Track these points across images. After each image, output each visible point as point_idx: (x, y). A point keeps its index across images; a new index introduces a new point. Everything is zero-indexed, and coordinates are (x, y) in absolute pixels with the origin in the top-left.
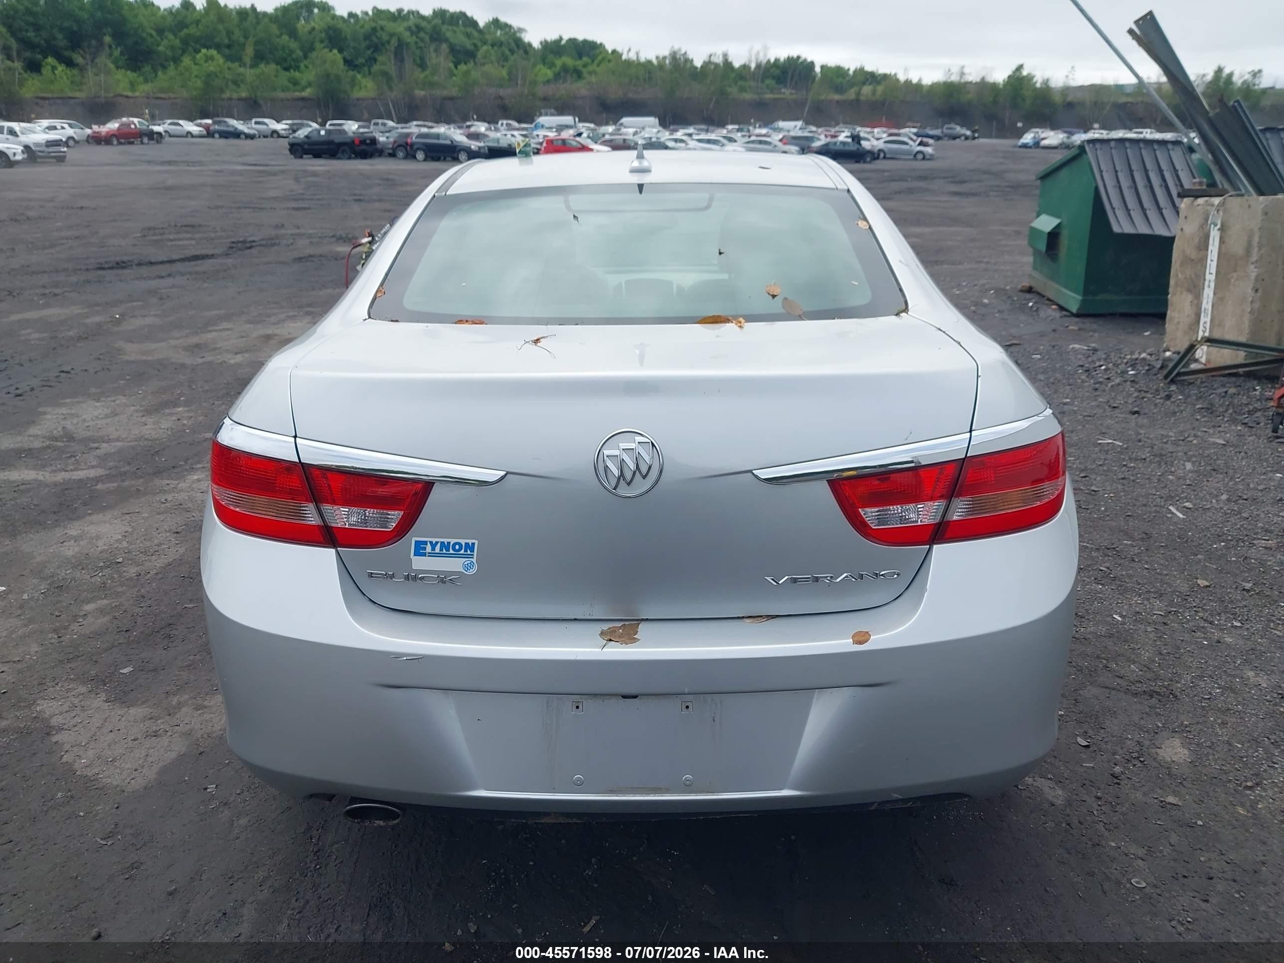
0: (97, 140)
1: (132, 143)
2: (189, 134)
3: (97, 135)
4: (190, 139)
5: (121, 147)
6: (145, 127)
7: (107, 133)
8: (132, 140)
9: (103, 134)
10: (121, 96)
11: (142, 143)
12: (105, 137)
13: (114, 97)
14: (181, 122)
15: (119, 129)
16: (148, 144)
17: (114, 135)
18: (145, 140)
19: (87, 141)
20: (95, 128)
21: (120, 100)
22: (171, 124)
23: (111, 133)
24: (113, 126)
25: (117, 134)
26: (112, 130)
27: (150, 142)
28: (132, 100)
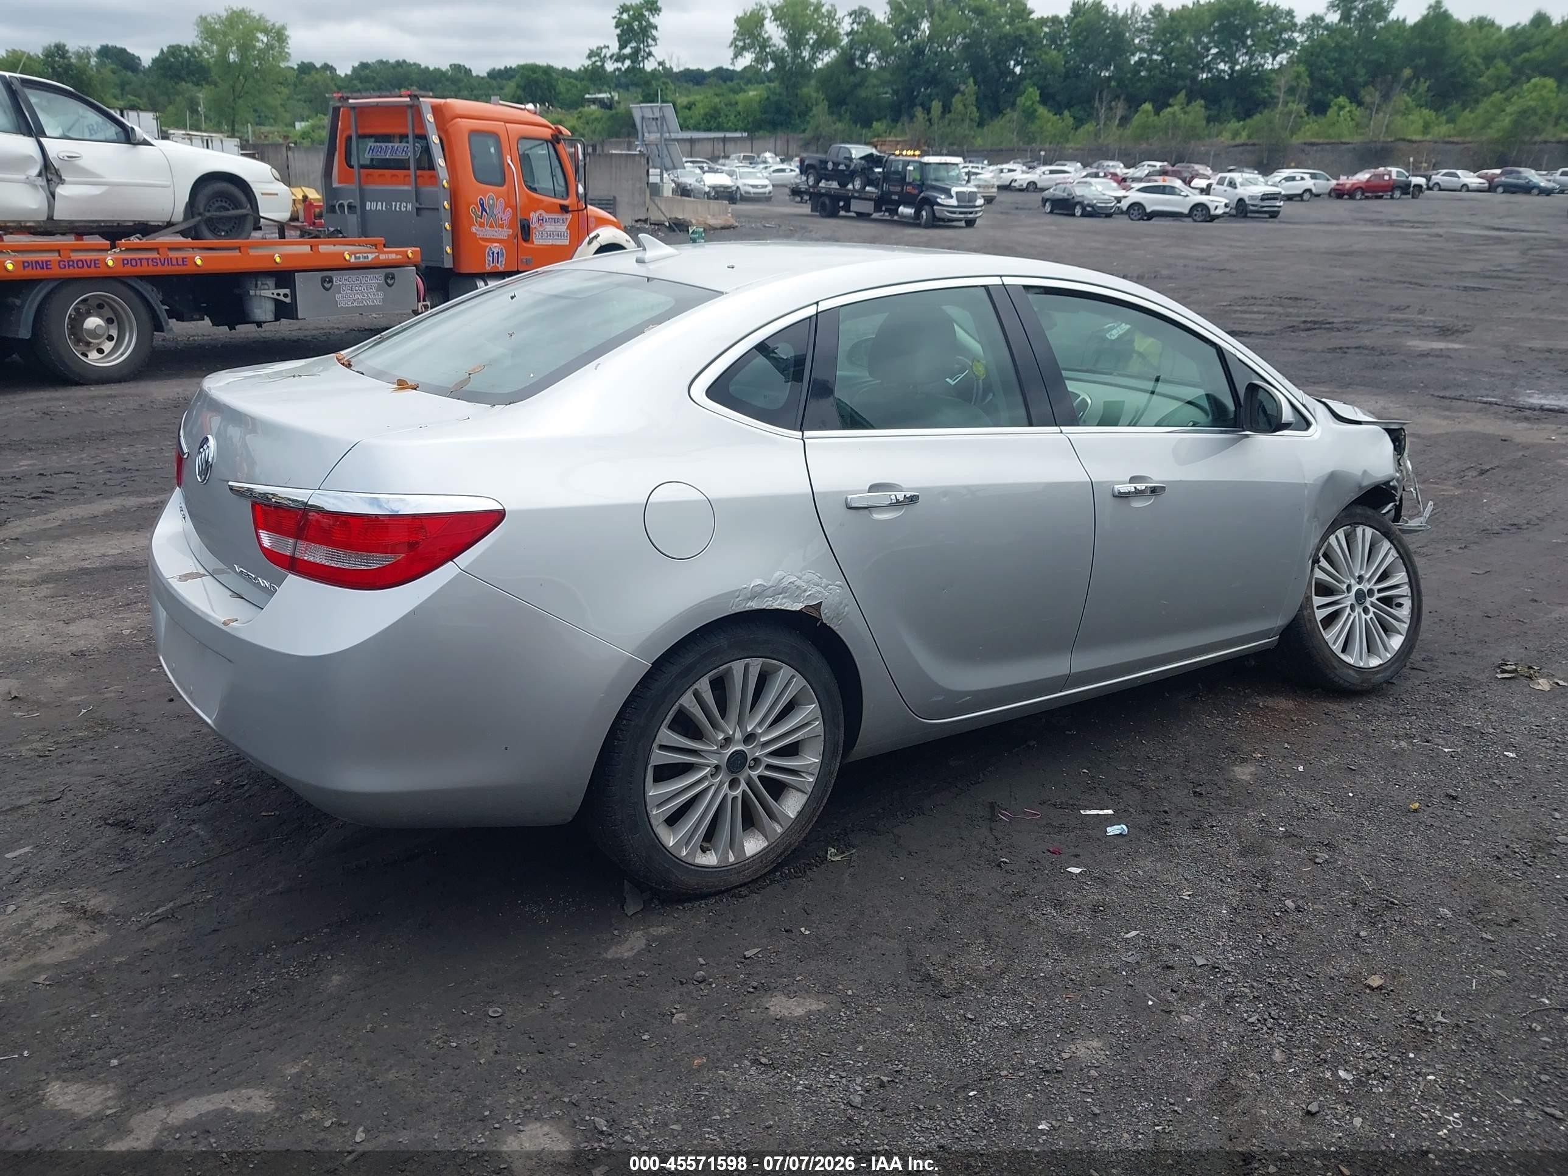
0: (1339, 193)
1: (1381, 197)
2: (1465, 187)
3: (1340, 187)
4: (1464, 194)
5: (1365, 203)
6: (1403, 179)
7: (1353, 184)
8: (1380, 194)
9: (1348, 186)
10: (1404, 140)
11: (1392, 198)
12: (1349, 190)
13: (1395, 141)
14: (1459, 172)
15: (1368, 181)
16: (1399, 198)
17: (1360, 188)
18: (1397, 194)
19: (1329, 194)
20: (1343, 179)
21: (1402, 145)
22: (1445, 175)
23: (1356, 186)
24: (1363, 176)
25: (1364, 186)
26: (1361, 182)
27: (1403, 196)
28: (1415, 146)
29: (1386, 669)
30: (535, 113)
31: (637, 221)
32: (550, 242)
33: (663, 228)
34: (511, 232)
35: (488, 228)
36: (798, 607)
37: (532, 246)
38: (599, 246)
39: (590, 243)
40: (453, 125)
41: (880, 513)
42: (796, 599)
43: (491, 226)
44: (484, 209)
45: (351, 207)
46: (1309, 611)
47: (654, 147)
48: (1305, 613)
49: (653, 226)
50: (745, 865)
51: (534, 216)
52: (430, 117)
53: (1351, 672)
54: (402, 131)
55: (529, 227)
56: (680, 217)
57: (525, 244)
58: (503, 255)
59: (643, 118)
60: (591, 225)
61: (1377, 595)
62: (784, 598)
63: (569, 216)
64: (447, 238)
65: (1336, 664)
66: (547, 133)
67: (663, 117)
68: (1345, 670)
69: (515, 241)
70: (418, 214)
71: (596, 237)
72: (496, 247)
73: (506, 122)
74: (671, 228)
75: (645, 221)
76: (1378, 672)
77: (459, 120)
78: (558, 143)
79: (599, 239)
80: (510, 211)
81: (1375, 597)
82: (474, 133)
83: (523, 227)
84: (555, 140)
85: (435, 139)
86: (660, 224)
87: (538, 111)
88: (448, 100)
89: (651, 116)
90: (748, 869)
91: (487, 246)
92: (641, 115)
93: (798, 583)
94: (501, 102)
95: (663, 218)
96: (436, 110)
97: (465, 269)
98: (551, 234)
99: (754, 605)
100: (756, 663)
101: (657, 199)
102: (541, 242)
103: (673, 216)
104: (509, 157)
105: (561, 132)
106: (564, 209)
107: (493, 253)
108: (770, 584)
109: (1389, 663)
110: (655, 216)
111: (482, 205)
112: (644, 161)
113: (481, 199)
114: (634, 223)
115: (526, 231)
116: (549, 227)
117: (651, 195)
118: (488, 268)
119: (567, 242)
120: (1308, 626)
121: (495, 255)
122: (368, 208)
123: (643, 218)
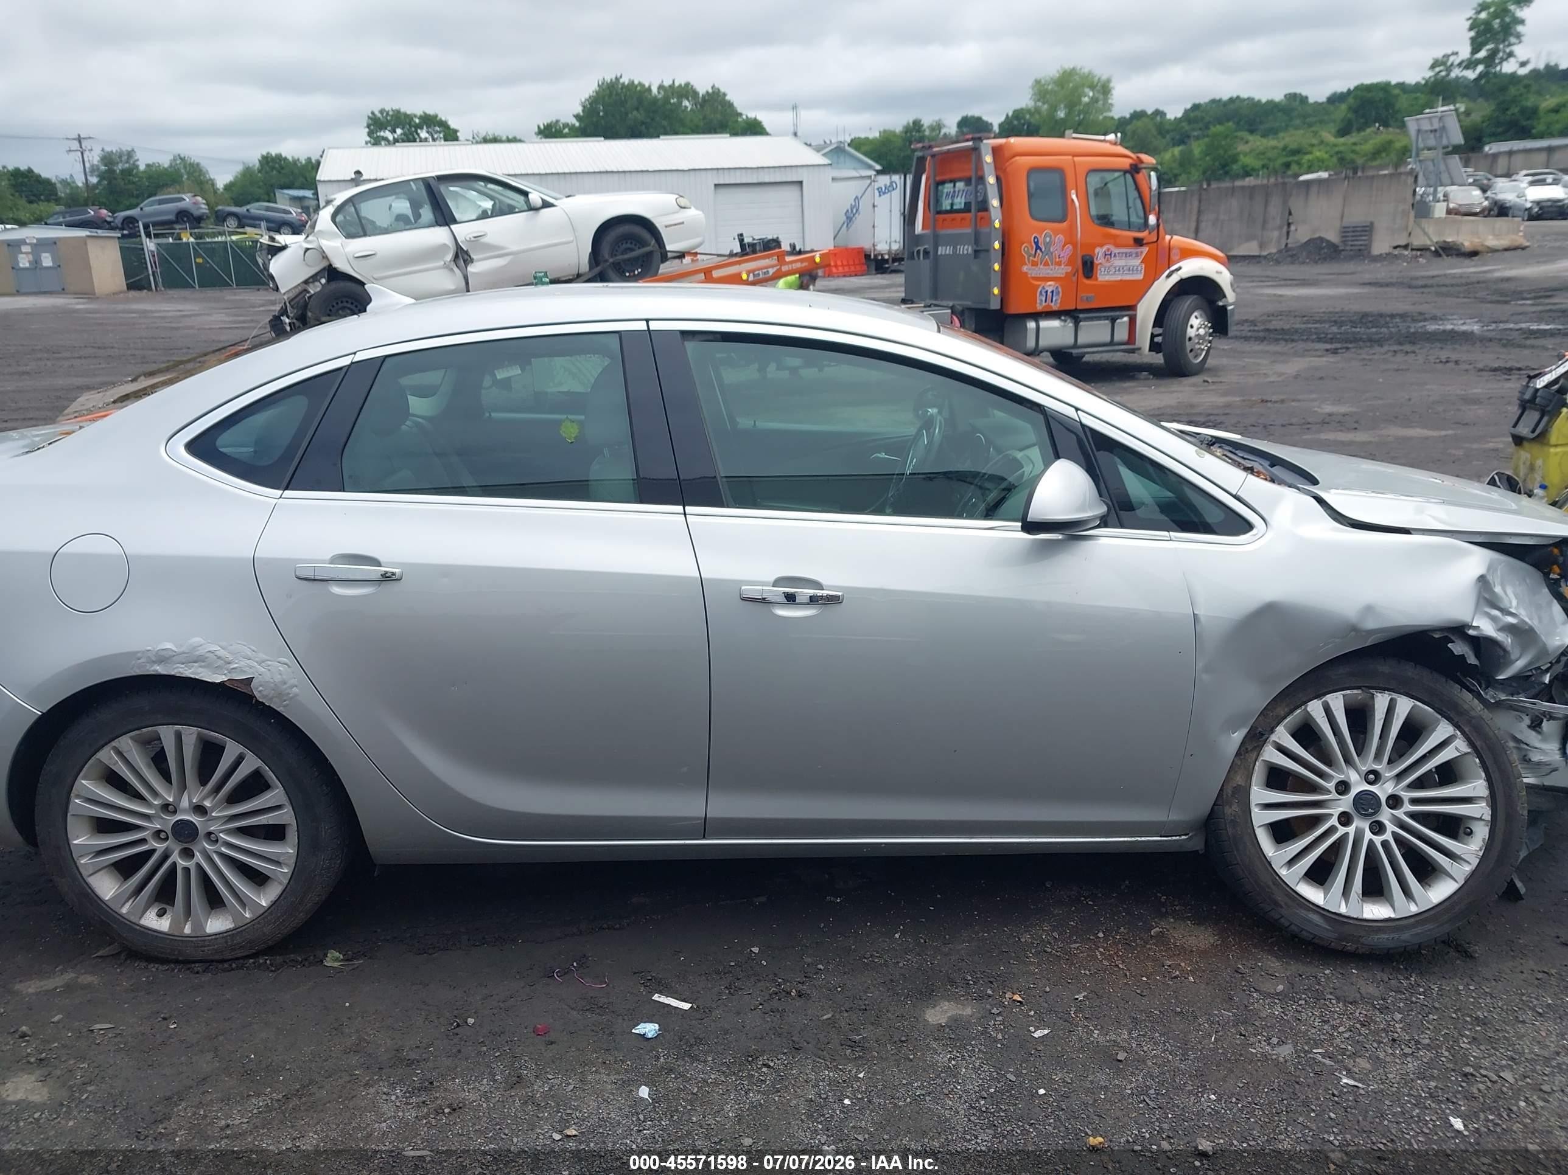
29: (1398, 929)
30: (1115, 144)
31: (1395, 248)
32: (1119, 278)
33: (1428, 253)
34: (1069, 269)
35: (1042, 267)
36: (218, 679)
37: (1095, 282)
38: (1179, 279)
39: (1168, 276)
40: (1011, 164)
41: (339, 586)
42: (217, 669)
43: (1046, 264)
44: (1038, 247)
45: (926, 253)
46: (1235, 807)
47: (1430, 164)
48: (1228, 811)
49: (1414, 253)
50: (204, 941)
51: (1099, 252)
52: (988, 159)
53: (1315, 918)
54: (966, 174)
55: (1092, 263)
56: (1449, 240)
57: (1087, 282)
58: (1058, 293)
59: (1419, 131)
60: (1174, 257)
61: (1408, 807)
62: (201, 667)
63: (1145, 250)
64: (996, 279)
65: (1280, 898)
66: (1126, 163)
67: (1443, 129)
68: (1303, 913)
69: (1074, 279)
70: (976, 257)
71: (1180, 269)
72: (1050, 286)
73: (1074, 155)
74: (1437, 254)
75: (1406, 247)
76: (1379, 930)
77: (1018, 158)
78: (1138, 173)
79: (1180, 272)
80: (1071, 247)
81: (1403, 810)
82: (1033, 170)
83: (1085, 263)
84: (1135, 169)
85: (991, 180)
86: (1423, 249)
87: (1119, 141)
88: (1012, 140)
89: (1429, 128)
90: (209, 946)
91: (1039, 285)
92: (1416, 128)
93: (222, 653)
94: (1075, 135)
95: (1428, 243)
96: (996, 151)
97: (1014, 308)
98: (1120, 269)
99: (160, 669)
100: (192, 731)
101: (1424, 222)
102: (1107, 278)
103: (1442, 239)
104: (1073, 191)
105: (1141, 162)
106: (1139, 242)
107: (1047, 292)
108: (182, 650)
109: (1412, 920)
110: (1418, 241)
111: (1037, 243)
112: (1411, 180)
113: (1035, 237)
114: (1391, 250)
115: (1088, 267)
116: (1119, 262)
117: (1416, 217)
118: (1040, 307)
119: (1140, 277)
120: (1230, 831)
121: (1049, 294)
122: (939, 253)
123: (1403, 243)
